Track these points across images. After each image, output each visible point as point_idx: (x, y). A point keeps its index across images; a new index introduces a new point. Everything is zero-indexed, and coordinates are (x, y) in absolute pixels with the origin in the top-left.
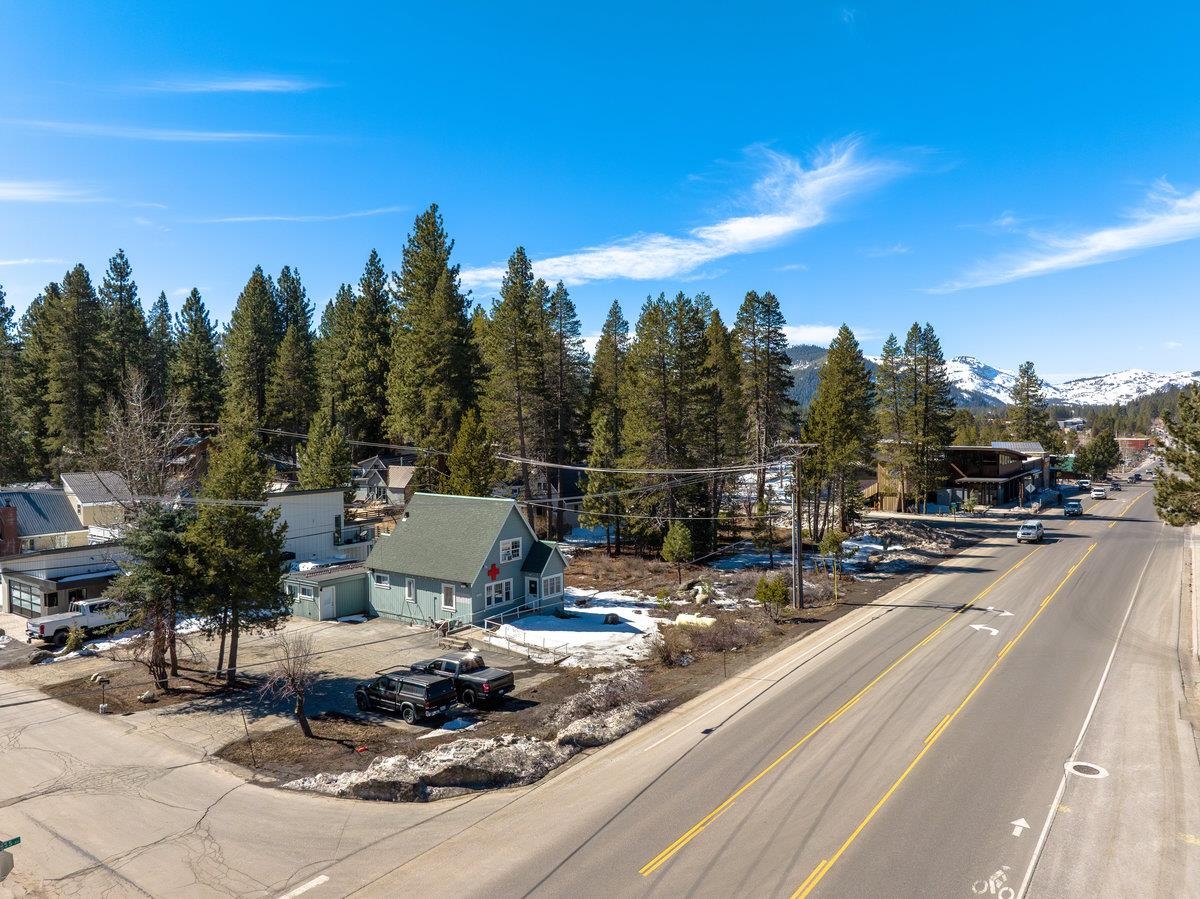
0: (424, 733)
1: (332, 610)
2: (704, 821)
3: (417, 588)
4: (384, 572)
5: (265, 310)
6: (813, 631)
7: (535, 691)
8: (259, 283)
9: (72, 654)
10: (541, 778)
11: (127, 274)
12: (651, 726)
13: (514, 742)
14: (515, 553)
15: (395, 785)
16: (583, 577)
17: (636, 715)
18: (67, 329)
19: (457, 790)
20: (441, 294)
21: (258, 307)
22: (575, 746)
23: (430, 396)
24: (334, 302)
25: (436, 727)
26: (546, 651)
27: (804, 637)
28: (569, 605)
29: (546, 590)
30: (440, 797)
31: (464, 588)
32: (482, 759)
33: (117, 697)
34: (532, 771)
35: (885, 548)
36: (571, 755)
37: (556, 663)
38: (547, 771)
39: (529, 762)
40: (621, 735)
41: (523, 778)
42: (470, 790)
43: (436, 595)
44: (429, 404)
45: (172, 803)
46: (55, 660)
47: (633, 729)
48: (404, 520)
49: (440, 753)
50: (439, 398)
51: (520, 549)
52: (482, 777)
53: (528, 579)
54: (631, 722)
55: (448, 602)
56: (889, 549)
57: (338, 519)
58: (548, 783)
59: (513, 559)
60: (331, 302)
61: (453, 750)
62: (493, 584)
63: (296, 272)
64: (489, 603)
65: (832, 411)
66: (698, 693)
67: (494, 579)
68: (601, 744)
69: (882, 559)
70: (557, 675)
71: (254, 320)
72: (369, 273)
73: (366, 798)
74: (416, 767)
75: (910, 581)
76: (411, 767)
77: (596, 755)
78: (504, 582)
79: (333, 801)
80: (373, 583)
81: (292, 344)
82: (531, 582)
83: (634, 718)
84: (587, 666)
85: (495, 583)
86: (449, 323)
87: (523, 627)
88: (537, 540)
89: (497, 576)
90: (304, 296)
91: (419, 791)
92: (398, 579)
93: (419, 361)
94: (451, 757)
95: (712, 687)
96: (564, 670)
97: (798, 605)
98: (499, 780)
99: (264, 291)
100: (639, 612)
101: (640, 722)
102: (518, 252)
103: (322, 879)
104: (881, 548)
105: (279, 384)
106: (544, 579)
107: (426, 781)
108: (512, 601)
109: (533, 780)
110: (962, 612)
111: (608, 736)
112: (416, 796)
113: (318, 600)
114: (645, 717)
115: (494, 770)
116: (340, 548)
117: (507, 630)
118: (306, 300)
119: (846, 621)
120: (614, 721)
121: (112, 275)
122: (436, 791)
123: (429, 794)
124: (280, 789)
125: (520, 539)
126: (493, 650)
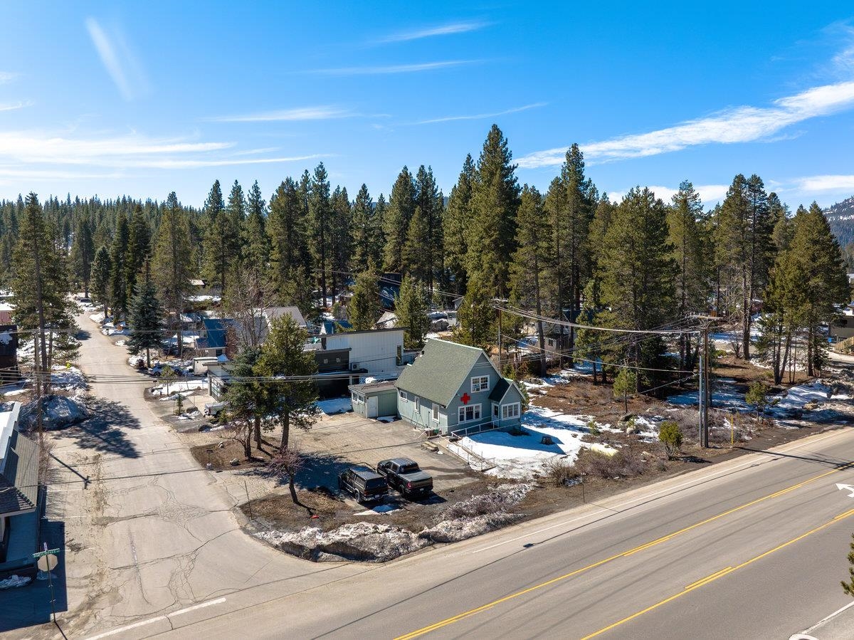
0: (361, 511)
1: (375, 412)
2: (460, 616)
3: (420, 404)
4: (406, 391)
5: (406, 196)
6: (691, 471)
7: (452, 491)
8: (404, 178)
9: (220, 427)
10: (392, 559)
11: (325, 178)
12: (497, 533)
13: (387, 531)
14: (484, 386)
15: (301, 547)
16: (562, 401)
17: (488, 524)
18: (281, 216)
19: (337, 558)
20: (495, 188)
21: (402, 195)
22: (429, 540)
23: (486, 259)
24: (457, 186)
25: (371, 508)
26: (482, 460)
27: (678, 475)
28: (530, 423)
29: (505, 413)
30: (325, 561)
31: (443, 409)
32: (359, 540)
33: (222, 459)
34: (387, 553)
35: (829, 396)
36: (423, 546)
37: (483, 471)
38: (400, 555)
39: (389, 547)
40: (468, 537)
41: (379, 557)
42: (345, 559)
43: (429, 410)
44: (486, 266)
45: (195, 535)
46: (211, 430)
47: (480, 534)
48: (421, 356)
49: (345, 530)
50: (492, 261)
51: (488, 383)
52: (354, 552)
53: (493, 405)
54: (481, 529)
55: (436, 416)
56: (833, 397)
57: (399, 348)
58: (394, 564)
59: (481, 390)
60: (455, 186)
61: (352, 530)
62: (465, 407)
63: (430, 169)
64: (462, 419)
65: (788, 277)
66: (552, 512)
67: (465, 403)
68: (449, 542)
69: (816, 407)
70: (477, 480)
71: (400, 203)
72: (466, 169)
73: (287, 552)
74: (320, 538)
75: (825, 431)
76: (317, 537)
77: (441, 548)
78: (474, 405)
79: (270, 550)
80: (400, 397)
81: (419, 220)
82: (495, 407)
83: (485, 526)
84: (502, 476)
85: (467, 406)
86: (499, 209)
87: (478, 440)
88: (501, 376)
89: (468, 402)
90: (434, 184)
91: (313, 554)
92: (411, 396)
93: (481, 235)
94: (349, 534)
95: (566, 509)
96: (485, 477)
97: (703, 444)
98: (363, 556)
99: (406, 183)
100: (575, 436)
101: (489, 529)
102: (573, 147)
103: (223, 600)
104: (825, 395)
105: (410, 246)
106: (502, 406)
107: (321, 548)
108: (481, 418)
109: (385, 560)
110: (841, 470)
111: (458, 537)
112: (310, 557)
113: (366, 404)
114: (495, 526)
115: (362, 549)
116: (399, 367)
117: (466, 441)
118: (435, 187)
119: (728, 465)
120: (469, 526)
121: (316, 178)
122: (325, 555)
123: (319, 557)
124: (252, 536)
125: (488, 376)
126: (450, 454)
